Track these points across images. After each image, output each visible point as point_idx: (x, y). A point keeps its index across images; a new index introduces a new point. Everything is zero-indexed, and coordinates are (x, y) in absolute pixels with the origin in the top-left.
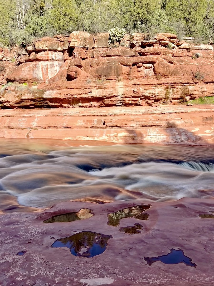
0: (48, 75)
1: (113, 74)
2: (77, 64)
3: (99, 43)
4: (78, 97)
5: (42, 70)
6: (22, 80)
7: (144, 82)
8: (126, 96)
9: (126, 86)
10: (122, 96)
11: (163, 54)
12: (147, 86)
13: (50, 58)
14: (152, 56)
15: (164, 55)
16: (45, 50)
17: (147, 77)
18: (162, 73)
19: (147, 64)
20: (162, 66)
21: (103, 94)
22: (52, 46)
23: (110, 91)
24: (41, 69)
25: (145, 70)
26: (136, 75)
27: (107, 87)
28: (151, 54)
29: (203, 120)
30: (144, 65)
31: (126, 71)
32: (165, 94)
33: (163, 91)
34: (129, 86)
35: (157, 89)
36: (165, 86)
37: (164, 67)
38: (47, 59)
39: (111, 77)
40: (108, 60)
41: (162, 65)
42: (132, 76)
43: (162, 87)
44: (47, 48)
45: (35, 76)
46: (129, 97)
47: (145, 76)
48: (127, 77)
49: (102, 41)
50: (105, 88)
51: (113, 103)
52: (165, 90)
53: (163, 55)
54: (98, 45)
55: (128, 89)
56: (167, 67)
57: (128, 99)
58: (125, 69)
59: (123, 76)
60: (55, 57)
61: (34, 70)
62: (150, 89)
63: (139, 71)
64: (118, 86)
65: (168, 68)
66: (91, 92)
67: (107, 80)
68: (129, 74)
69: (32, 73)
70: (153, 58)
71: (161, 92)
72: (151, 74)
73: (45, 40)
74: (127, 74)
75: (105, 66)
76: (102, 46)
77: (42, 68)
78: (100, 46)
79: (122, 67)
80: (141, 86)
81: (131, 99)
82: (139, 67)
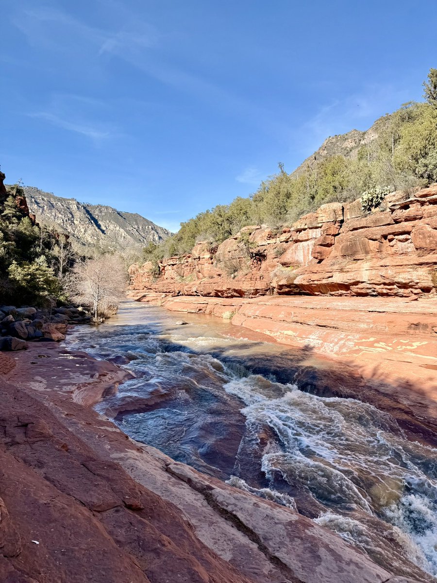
0: (308, 256)
1: (361, 253)
2: (320, 243)
3: (352, 213)
4: (319, 283)
5: (304, 252)
6: (288, 264)
7: (396, 262)
8: (372, 282)
9: (372, 268)
10: (369, 282)
11: (428, 217)
12: (401, 267)
13: (310, 238)
14: (406, 223)
15: (430, 218)
16: (305, 229)
17: (405, 254)
18: (424, 246)
19: (400, 236)
20: (421, 236)
21: (343, 279)
22: (311, 223)
23: (350, 276)
24: (302, 251)
25: (400, 244)
26: (389, 252)
27: (349, 270)
28: (406, 220)
29: (409, 327)
30: (396, 237)
31: (374, 247)
32: (432, 280)
33: (425, 275)
34: (376, 268)
35: (415, 272)
36: (429, 267)
37: (424, 237)
38: (306, 238)
39: (357, 257)
40: (352, 235)
41: (420, 234)
42: (384, 253)
43: (423, 269)
44: (306, 227)
45: (296, 259)
46: (380, 284)
47: (401, 252)
48: (379, 255)
49: (355, 210)
50: (348, 271)
51: (362, 292)
52: (429, 273)
53: (428, 219)
54: (351, 215)
55: (374, 272)
56: (429, 237)
57: (379, 287)
58: (373, 245)
59: (373, 254)
60: (316, 235)
61: (296, 253)
62: (405, 272)
63: (393, 246)
64: (363, 268)
65: (431, 239)
66: (332, 277)
67: (355, 260)
68: (380, 251)
69: (294, 256)
70: (406, 226)
71: (422, 277)
72: (410, 249)
73: (303, 219)
74: (377, 250)
75: (348, 243)
76: (356, 216)
77: (303, 249)
78: (353, 217)
79: (368, 242)
80: (392, 268)
81: (382, 286)
82: (390, 240)
